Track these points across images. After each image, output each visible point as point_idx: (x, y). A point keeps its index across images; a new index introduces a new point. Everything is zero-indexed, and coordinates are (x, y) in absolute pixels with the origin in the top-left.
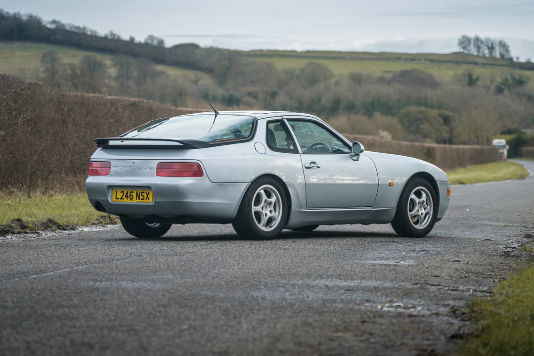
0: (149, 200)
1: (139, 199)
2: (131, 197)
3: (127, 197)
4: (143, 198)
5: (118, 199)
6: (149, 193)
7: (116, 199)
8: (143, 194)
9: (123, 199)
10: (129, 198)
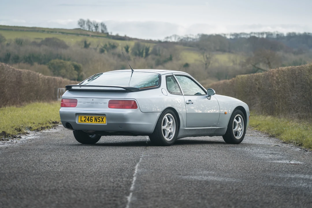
0: (103, 122)
1: (97, 122)
2: (91, 120)
3: (89, 120)
4: (99, 121)
5: (83, 121)
6: (103, 118)
7: (81, 121)
8: (99, 119)
9: (86, 121)
10: (90, 121)
